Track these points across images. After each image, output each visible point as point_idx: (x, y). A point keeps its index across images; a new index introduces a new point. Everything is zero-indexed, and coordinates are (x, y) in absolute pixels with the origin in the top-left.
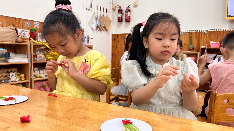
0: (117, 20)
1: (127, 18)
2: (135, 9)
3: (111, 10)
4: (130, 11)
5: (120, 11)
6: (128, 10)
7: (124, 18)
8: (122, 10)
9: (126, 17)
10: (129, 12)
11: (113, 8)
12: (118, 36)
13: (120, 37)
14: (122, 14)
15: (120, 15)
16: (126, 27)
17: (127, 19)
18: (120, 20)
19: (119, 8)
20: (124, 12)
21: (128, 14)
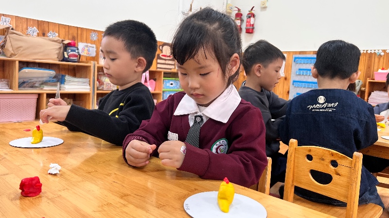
5: (239, 16)
6: (251, 15)
7: (244, 27)
8: (241, 15)
9: (247, 26)
10: (252, 19)
11: (228, 10)
14: (242, 21)
15: (238, 23)
17: (249, 29)
19: (237, 12)
20: (245, 18)
21: (249, 22)
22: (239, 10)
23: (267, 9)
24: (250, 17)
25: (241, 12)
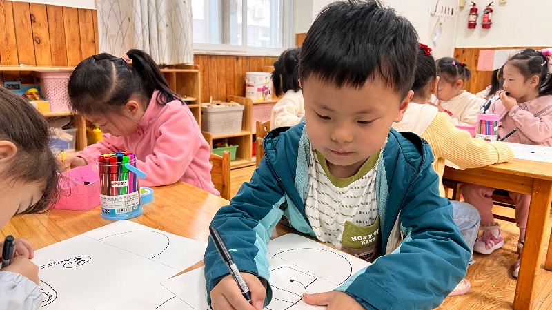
0: (466, 25)
1: (486, 23)
2: (503, 7)
3: (458, 10)
4: (491, 11)
5: (474, 11)
6: (489, 10)
7: (479, 22)
8: (477, 10)
9: (484, 21)
10: (490, 14)
11: (462, 5)
12: (463, 51)
13: (467, 54)
14: (477, 15)
15: (473, 18)
16: (481, 36)
17: (486, 25)
18: (472, 26)
19: (472, 7)
20: (481, 12)
21: (488, 17)
22: (474, 5)
23: (507, 4)
24: (488, 13)
25: (476, 7)
